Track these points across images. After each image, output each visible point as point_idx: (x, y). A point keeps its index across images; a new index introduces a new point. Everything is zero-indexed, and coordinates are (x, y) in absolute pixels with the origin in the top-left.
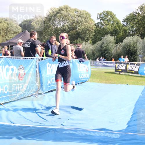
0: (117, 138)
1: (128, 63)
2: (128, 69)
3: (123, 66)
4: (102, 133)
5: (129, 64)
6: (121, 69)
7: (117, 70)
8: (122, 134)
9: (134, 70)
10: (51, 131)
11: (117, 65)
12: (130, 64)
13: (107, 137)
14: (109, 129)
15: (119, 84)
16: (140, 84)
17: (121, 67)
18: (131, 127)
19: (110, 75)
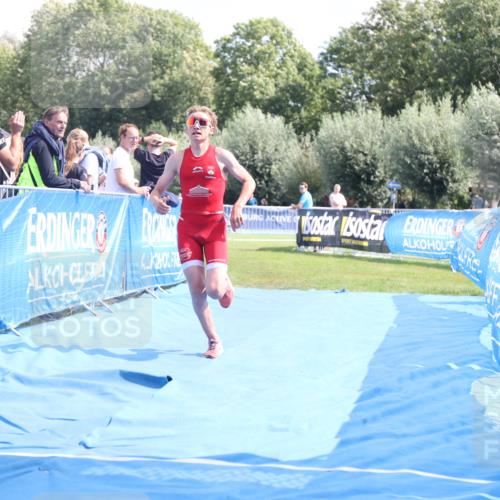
0: (296, 490)
1: (346, 213)
2: (344, 233)
3: (326, 222)
4: (237, 472)
5: (351, 214)
6: (319, 235)
7: (305, 239)
8: (315, 473)
9: (368, 238)
10: (36, 468)
11: (305, 220)
12: (354, 216)
13: (258, 484)
14: (269, 456)
15: (313, 290)
16: (391, 287)
17: (320, 227)
18: (351, 447)
19: (278, 259)
